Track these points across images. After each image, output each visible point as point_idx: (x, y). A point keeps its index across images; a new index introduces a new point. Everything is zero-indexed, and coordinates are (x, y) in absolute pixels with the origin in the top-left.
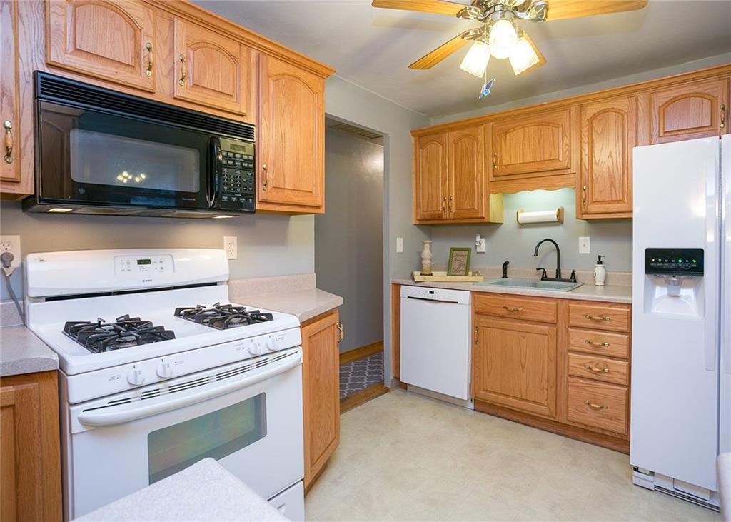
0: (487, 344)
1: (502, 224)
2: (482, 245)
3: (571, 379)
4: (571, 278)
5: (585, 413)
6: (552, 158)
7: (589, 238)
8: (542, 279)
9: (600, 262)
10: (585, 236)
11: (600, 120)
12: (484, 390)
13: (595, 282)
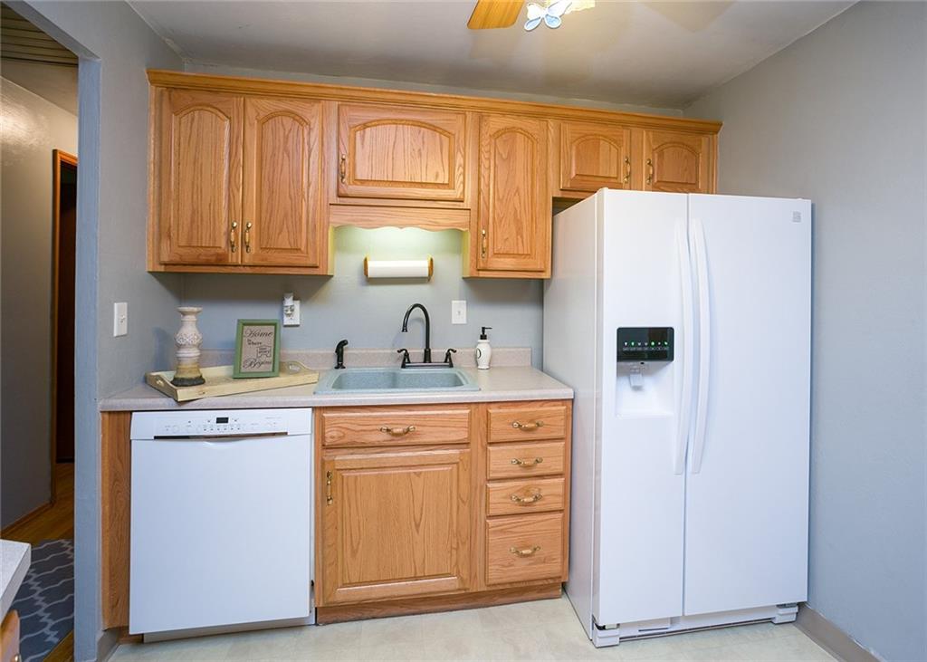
0: (349, 499)
1: (332, 276)
2: (295, 312)
3: (491, 522)
4: (446, 362)
5: (512, 565)
6: (438, 182)
7: (465, 302)
8: (403, 366)
9: (484, 337)
10: (460, 299)
11: (505, 141)
12: (344, 585)
13: (478, 365)
